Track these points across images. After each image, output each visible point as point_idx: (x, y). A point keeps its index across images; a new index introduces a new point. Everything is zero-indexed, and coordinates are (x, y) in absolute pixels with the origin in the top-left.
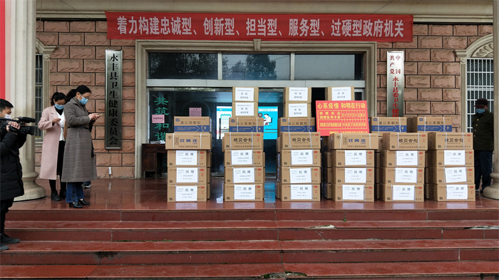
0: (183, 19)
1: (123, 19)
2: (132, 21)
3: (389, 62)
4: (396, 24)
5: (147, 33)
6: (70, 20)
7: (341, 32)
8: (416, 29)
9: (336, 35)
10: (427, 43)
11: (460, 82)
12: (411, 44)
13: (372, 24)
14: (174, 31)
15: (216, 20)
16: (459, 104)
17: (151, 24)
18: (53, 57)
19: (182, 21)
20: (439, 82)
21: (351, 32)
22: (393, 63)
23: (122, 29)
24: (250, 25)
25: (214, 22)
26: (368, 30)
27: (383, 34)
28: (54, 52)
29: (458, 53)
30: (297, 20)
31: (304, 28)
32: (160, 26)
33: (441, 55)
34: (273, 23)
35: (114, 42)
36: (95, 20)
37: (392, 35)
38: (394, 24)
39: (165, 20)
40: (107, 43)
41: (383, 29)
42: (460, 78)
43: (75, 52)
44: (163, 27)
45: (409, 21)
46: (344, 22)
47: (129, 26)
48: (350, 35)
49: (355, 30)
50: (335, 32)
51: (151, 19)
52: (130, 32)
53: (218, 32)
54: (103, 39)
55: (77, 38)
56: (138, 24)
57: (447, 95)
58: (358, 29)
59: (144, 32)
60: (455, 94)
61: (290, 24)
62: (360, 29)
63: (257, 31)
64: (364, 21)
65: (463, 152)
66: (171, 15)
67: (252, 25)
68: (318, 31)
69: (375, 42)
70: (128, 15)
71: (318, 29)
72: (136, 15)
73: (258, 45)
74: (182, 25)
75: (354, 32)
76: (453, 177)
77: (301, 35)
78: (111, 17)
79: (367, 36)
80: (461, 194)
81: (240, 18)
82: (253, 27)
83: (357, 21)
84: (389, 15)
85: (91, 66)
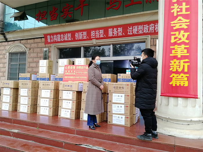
0: (68, 34)
2: (52, 37)
3: (157, 45)
6: (34, 39)
7: (132, 32)
9: (130, 34)
13: (148, 26)
14: (65, 39)
15: (80, 33)
17: (58, 37)
18: (29, 52)
19: (68, 35)
21: (138, 32)
23: (49, 40)
24: (93, 33)
26: (146, 30)
27: (155, 31)
28: (29, 50)
30: (112, 29)
31: (115, 32)
32: (61, 38)
35: (46, 45)
36: (41, 38)
39: (62, 35)
40: (44, 46)
41: (154, 28)
43: (36, 50)
44: (62, 38)
46: (133, 27)
47: (51, 39)
48: (137, 33)
49: (139, 30)
50: (130, 33)
51: (57, 35)
52: (51, 41)
53: (80, 38)
54: (43, 45)
55: (36, 45)
56: (54, 38)
58: (141, 30)
59: (56, 41)
61: (109, 31)
62: (142, 30)
63: (95, 36)
64: (144, 26)
65: (123, 95)
66: (64, 33)
67: (93, 34)
68: (121, 33)
69: (149, 36)
70: (50, 34)
71: (121, 32)
72: (53, 34)
73: (94, 42)
74: (68, 37)
75: (139, 31)
76: (117, 110)
77: (114, 36)
78: (45, 36)
79: (146, 33)
80: (121, 121)
81: (89, 31)
82: (94, 34)
83: (140, 26)
84: (157, 21)
85: (39, 55)
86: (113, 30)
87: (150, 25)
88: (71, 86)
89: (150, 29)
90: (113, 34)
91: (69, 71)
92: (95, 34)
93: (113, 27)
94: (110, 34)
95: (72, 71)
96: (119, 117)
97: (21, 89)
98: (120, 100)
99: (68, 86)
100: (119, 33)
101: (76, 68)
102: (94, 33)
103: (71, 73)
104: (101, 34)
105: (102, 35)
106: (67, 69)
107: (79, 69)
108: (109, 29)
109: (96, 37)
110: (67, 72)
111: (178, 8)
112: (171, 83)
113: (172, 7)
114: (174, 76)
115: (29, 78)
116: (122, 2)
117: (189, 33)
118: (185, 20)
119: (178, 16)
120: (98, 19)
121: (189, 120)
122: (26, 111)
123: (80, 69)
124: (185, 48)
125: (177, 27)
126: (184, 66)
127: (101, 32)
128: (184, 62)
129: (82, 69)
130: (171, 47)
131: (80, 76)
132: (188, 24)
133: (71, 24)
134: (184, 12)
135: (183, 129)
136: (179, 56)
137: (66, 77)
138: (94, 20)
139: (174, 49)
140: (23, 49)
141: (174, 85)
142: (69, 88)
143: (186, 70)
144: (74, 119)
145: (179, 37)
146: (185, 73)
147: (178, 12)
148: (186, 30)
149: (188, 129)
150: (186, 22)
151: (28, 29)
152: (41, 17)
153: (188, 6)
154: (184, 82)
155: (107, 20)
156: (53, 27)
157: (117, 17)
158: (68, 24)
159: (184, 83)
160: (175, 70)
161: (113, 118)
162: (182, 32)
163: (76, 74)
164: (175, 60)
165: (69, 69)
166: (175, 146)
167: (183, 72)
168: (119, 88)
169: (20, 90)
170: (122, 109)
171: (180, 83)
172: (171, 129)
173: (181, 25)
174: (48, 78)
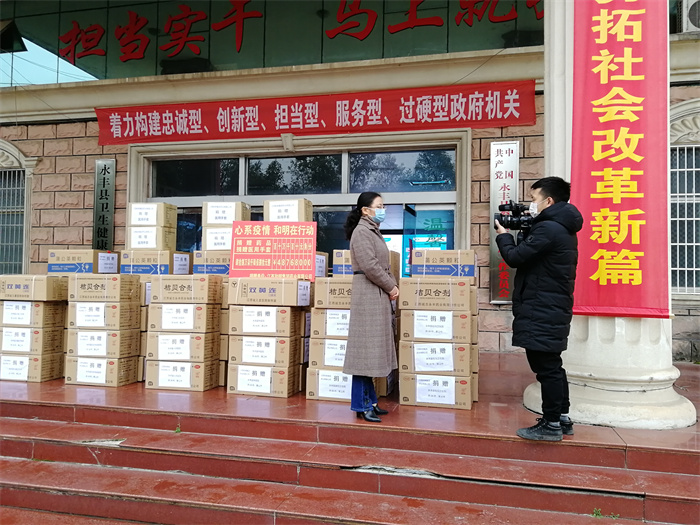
0: (190, 112)
1: (117, 116)
2: (127, 119)
3: (494, 159)
4: (507, 97)
5: (146, 134)
6: (56, 123)
7: (415, 115)
9: (406, 121)
12: (534, 128)
13: (465, 100)
14: (179, 129)
15: (234, 110)
17: (150, 121)
18: (37, 172)
19: (189, 115)
21: (431, 115)
22: (500, 162)
23: (116, 131)
24: (281, 113)
25: (231, 114)
27: (485, 114)
28: (37, 165)
30: (347, 102)
31: (359, 114)
32: (162, 124)
34: (312, 109)
35: (107, 149)
36: (86, 121)
37: (499, 116)
38: (502, 97)
39: (167, 114)
40: (98, 151)
41: (484, 107)
43: (62, 164)
44: (166, 125)
45: (528, 91)
46: (419, 99)
47: (124, 126)
48: (430, 120)
49: (438, 111)
50: (406, 117)
51: (150, 114)
52: (125, 135)
53: (237, 127)
54: (93, 146)
55: (63, 146)
56: (135, 122)
58: (443, 109)
59: (142, 133)
61: (338, 109)
62: (446, 109)
63: (290, 123)
64: (452, 97)
65: (449, 315)
66: (175, 107)
67: (283, 114)
68: (379, 117)
69: (469, 129)
70: (121, 111)
71: (379, 113)
72: (133, 110)
73: (288, 142)
74: (189, 121)
75: (437, 114)
76: (429, 361)
77: (354, 125)
78: (103, 116)
79: (458, 119)
80: (444, 394)
81: (266, 106)
82: (284, 117)
83: (440, 97)
84: (493, 83)
85: (78, 182)
86: (351, 105)
87: (471, 96)
88: (274, 290)
89: (471, 108)
90: (352, 119)
91: (249, 243)
92: (290, 118)
93: (350, 96)
94: (342, 118)
95: (259, 243)
96: (436, 383)
97: (79, 305)
98: (439, 329)
99: (262, 290)
100: (371, 115)
101: (272, 230)
102: (286, 114)
103: (257, 249)
104: (309, 118)
105: (312, 121)
106: (243, 235)
107: (282, 235)
108: (338, 103)
109: (293, 126)
110: (244, 244)
111: (612, 62)
112: (594, 277)
113: (594, 58)
114: (602, 258)
115: (90, 264)
116: (380, 16)
117: (641, 136)
118: (630, 99)
119: (611, 85)
120: (303, 68)
121: (646, 377)
122: (101, 380)
123: (286, 236)
124: (632, 176)
125: (611, 115)
126: (630, 226)
127: (311, 111)
128: (631, 217)
129: (294, 236)
130: (593, 173)
131: (288, 257)
132: (641, 108)
133: (202, 78)
134: (628, 76)
135: (632, 405)
136: (617, 201)
137: (240, 262)
138: (288, 68)
139: (601, 179)
140: (12, 158)
141: (603, 282)
142: (266, 296)
143: (636, 240)
144: (285, 395)
145: (616, 145)
146: (634, 248)
147: (611, 73)
148: (634, 128)
149: (643, 405)
150: (634, 105)
151: (33, 88)
152: (80, 43)
153: (640, 60)
154: (620, 272)
155: (331, 72)
156: (134, 83)
157: (367, 63)
158: (193, 79)
159: (631, 277)
160: (605, 240)
161: (418, 385)
162: (624, 131)
163: (275, 251)
164: (606, 211)
165: (250, 236)
166: (625, 449)
167: (627, 243)
168: (433, 294)
169: (74, 306)
170: (446, 358)
171: (620, 277)
172: (598, 407)
173: (620, 113)
174: (166, 266)
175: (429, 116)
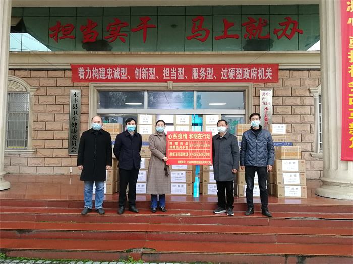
1: (82, 69)
2: (88, 71)
3: (261, 97)
4: (267, 71)
5: (98, 78)
6: (48, 70)
7: (228, 76)
8: (281, 74)
9: (224, 78)
10: (289, 83)
11: (313, 110)
12: (278, 84)
13: (249, 71)
14: (115, 77)
15: (143, 69)
16: (313, 126)
17: (100, 72)
18: (36, 94)
19: (121, 70)
20: (298, 110)
22: (264, 98)
23: (82, 76)
24: (166, 72)
25: (142, 71)
26: (246, 75)
27: (258, 77)
28: (36, 91)
29: (311, 90)
30: (197, 69)
31: (203, 74)
32: (106, 74)
33: (299, 92)
34: (181, 71)
35: (76, 84)
36: (64, 70)
38: (265, 71)
39: (109, 69)
40: (72, 85)
41: (257, 74)
42: (313, 107)
43: (50, 91)
44: (108, 74)
45: (276, 69)
46: (229, 69)
47: (86, 74)
48: (234, 79)
49: (238, 75)
50: (224, 76)
51: (100, 69)
52: (87, 78)
53: (144, 77)
54: (69, 82)
55: (52, 82)
56: (92, 72)
57: (304, 119)
58: (240, 74)
59: (96, 78)
60: (309, 119)
61: (193, 71)
63: (170, 76)
64: (244, 69)
66: (114, 67)
68: (212, 76)
69: (252, 83)
70: (85, 66)
71: (212, 74)
72: (91, 67)
73: (171, 85)
74: (120, 73)
76: (290, 180)
77: (200, 79)
79: (246, 79)
80: (296, 193)
81: (159, 68)
82: (168, 74)
83: (239, 69)
84: (261, 64)
85: (60, 100)
86: (199, 70)
87: (252, 69)
89: (252, 74)
90: (199, 76)
92: (170, 74)
93: (199, 66)
94: (195, 75)
96: (293, 188)
98: (293, 167)
100: (208, 75)
102: (169, 72)
104: (179, 75)
108: (193, 69)
109: (172, 78)
112: (351, 147)
113: (349, 68)
120: (180, 53)
130: (350, 109)
140: (21, 87)
151: (39, 53)
152: (61, 32)
155: (193, 56)
158: (126, 54)
175: (234, 77)
